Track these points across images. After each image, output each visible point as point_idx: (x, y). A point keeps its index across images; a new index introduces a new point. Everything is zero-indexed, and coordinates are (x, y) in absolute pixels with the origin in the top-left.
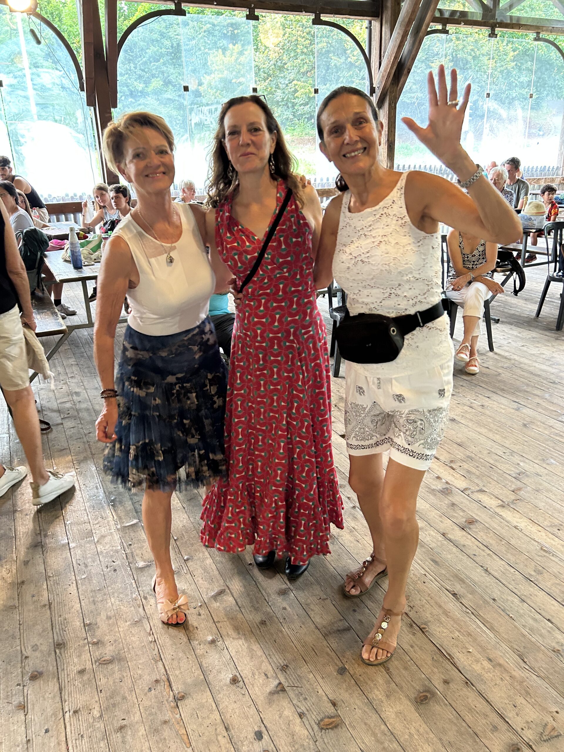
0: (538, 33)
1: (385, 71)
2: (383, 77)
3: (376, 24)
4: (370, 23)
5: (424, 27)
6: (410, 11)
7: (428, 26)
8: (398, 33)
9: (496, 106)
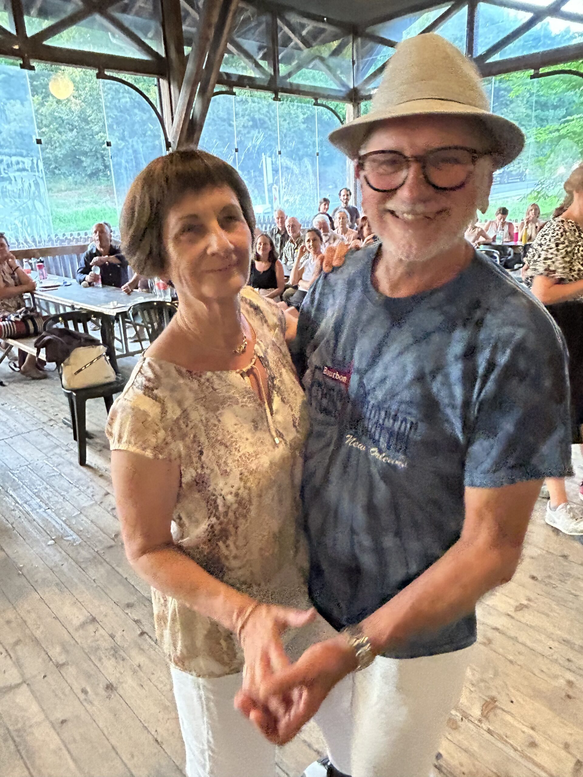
0: (316, 99)
1: (178, 126)
2: (176, 132)
3: (164, 83)
4: (158, 81)
5: (210, 88)
6: (195, 72)
7: (214, 87)
8: (186, 92)
9: (289, 163)
